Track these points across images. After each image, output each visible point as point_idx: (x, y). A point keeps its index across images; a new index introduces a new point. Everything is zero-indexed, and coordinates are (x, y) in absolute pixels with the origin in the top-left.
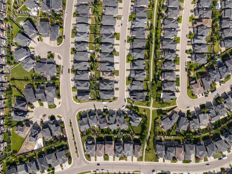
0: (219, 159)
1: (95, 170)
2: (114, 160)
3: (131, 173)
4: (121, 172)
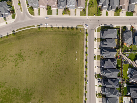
1: (39, 24)
2: (57, 14)
3: (75, 27)
4: (65, 27)
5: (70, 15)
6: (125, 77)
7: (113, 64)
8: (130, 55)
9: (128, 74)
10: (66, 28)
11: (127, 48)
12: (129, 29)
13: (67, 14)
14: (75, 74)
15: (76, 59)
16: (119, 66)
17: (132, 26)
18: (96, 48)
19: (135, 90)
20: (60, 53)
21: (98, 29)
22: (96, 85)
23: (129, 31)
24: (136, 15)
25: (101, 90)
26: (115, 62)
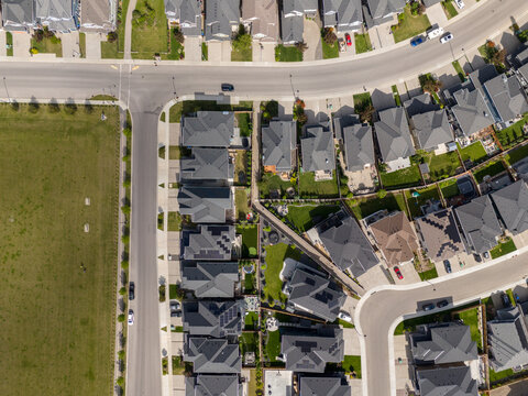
0: (413, 42)
2: (10, 53)
3: (80, 101)
4: (40, 101)
5: (59, 54)
6: (273, 295)
7: (219, 243)
8: (291, 209)
9: (285, 283)
10: (46, 107)
11: (283, 185)
12: (289, 111)
13: (47, 51)
14: (81, 287)
15: (86, 229)
16: (252, 251)
17: (298, 100)
18: (166, 185)
19: (298, 344)
20: (22, 206)
21: (172, 110)
22: (162, 326)
23: (288, 119)
24: (314, 57)
25: (181, 346)
26: (224, 237)
